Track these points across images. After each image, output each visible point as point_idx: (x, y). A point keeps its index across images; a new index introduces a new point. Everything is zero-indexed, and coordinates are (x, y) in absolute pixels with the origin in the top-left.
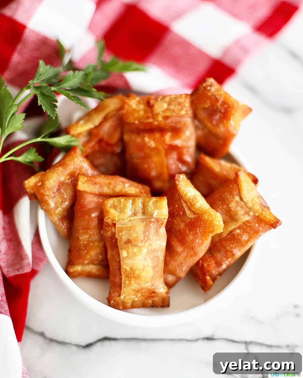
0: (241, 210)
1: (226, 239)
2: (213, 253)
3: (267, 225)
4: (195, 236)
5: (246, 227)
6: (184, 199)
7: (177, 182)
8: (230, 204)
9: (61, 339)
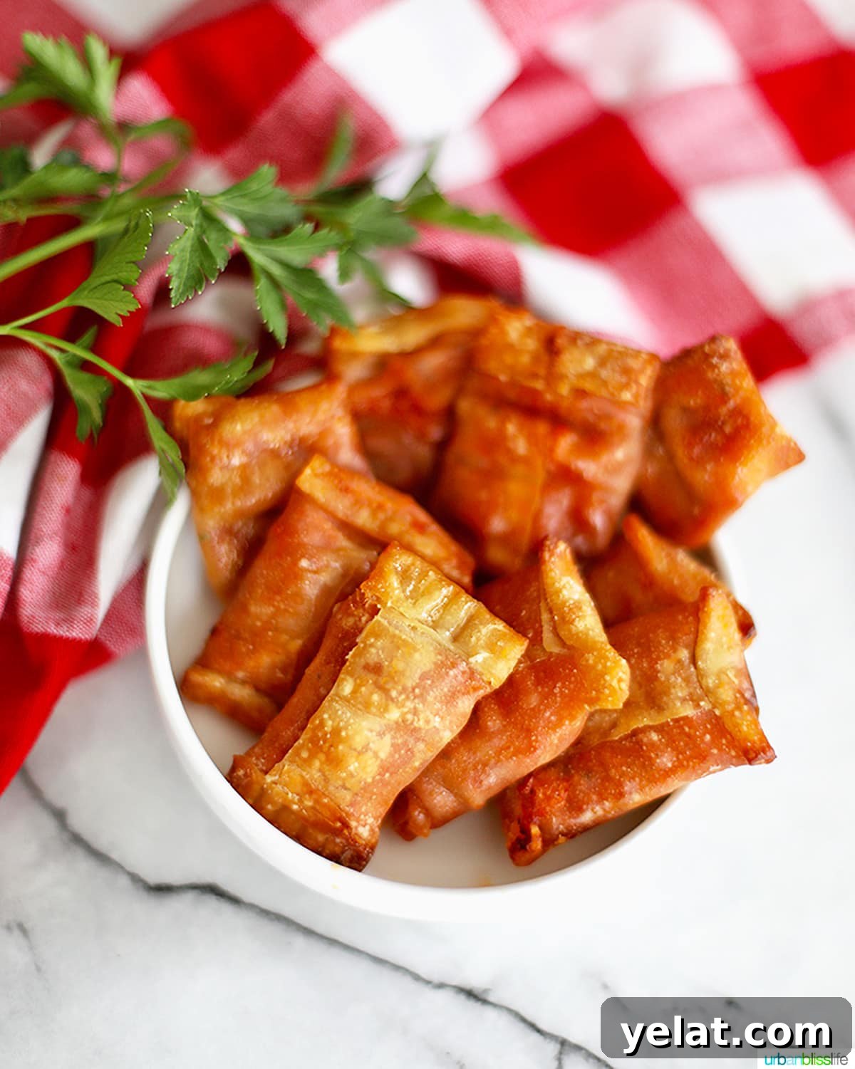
0: (681, 686)
1: (616, 748)
2: (573, 772)
3: (734, 747)
4: (546, 701)
5: (680, 733)
6: (549, 600)
7: (547, 555)
8: (659, 662)
9: (101, 843)
